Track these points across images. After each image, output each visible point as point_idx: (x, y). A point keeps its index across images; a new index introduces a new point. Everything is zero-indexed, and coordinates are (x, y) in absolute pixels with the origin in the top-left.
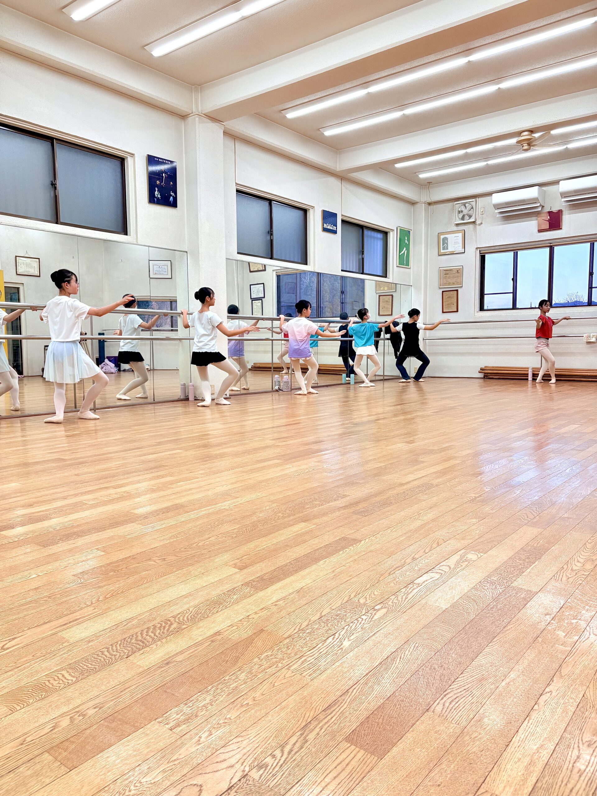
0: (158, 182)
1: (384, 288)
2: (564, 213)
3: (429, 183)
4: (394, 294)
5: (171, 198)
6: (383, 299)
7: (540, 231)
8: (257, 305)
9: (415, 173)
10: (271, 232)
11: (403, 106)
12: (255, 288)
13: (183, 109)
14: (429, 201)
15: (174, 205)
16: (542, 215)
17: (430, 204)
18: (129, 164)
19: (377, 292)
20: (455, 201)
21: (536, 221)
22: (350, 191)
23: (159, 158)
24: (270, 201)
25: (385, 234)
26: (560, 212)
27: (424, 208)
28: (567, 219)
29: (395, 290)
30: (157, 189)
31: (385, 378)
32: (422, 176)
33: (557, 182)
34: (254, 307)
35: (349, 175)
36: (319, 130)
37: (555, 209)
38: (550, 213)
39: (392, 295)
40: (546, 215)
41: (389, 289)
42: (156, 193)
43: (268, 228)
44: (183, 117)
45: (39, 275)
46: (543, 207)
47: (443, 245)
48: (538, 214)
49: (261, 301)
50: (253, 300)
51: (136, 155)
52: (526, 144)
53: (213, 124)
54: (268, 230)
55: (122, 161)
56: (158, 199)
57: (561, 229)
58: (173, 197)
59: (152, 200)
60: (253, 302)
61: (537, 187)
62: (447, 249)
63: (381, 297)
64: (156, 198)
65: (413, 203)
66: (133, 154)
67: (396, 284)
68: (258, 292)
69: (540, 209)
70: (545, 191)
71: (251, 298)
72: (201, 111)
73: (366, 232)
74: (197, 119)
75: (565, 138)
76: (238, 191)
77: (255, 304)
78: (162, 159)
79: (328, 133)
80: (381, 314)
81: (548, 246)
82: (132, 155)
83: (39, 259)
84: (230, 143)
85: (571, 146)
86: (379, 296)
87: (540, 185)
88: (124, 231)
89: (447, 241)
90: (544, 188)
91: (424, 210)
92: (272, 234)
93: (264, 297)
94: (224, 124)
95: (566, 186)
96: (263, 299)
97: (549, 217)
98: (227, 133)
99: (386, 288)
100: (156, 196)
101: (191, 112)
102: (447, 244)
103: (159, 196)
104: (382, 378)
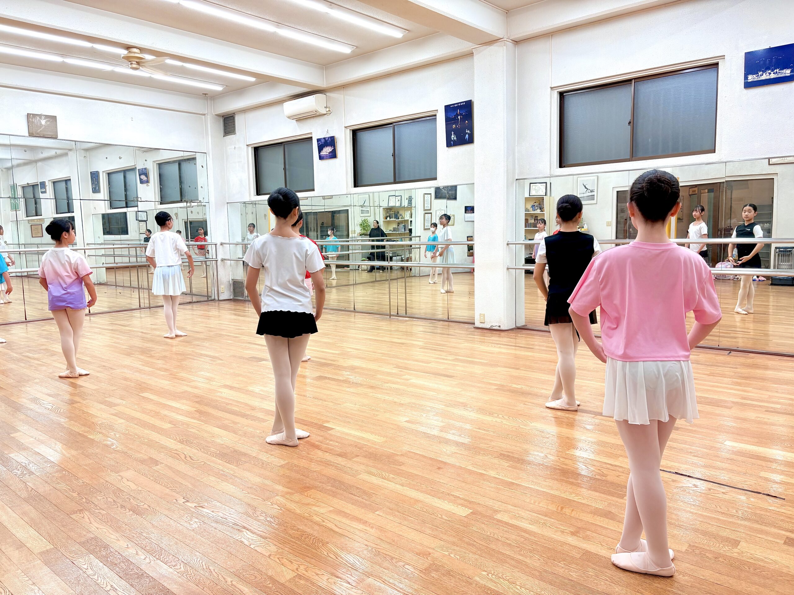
5: (467, 135)
10: (630, 123)
15: (471, 140)
23: (454, 104)
24: (631, 81)
30: (453, 133)
42: (453, 136)
56: (454, 141)
58: (469, 134)
64: (452, 141)
74: (474, 52)
78: (457, 104)
82: (437, 111)
84: (542, 45)
100: (452, 139)
103: (455, 138)
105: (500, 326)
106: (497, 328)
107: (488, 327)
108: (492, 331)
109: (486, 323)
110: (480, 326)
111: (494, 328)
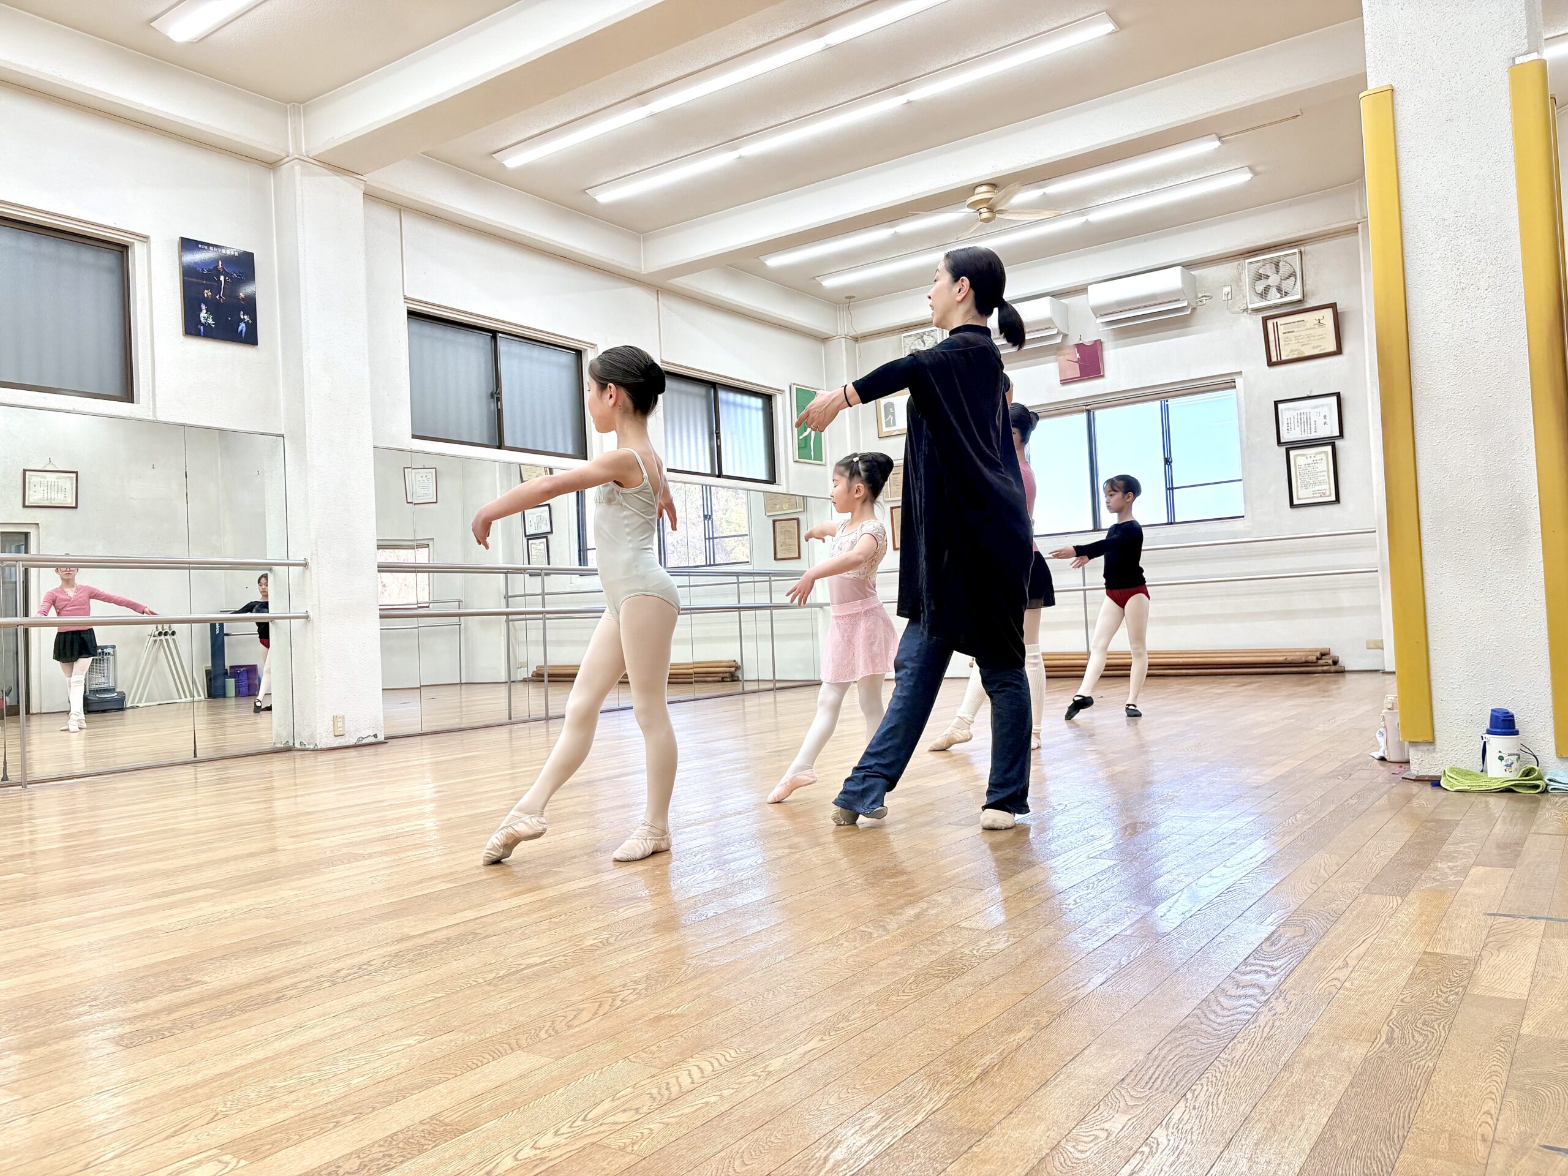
0: (207, 293)
1: (782, 506)
2: (1105, 345)
3: (850, 297)
4: (802, 517)
5: (242, 326)
6: (781, 528)
7: (1065, 382)
8: (539, 547)
9: (814, 278)
10: (496, 395)
11: (733, 142)
12: (534, 514)
13: (264, 148)
14: (853, 334)
15: (250, 338)
16: (1066, 351)
17: (856, 339)
18: (138, 255)
19: (768, 514)
20: (903, 332)
21: (1057, 363)
22: (675, 313)
23: (210, 245)
24: (494, 333)
25: (768, 398)
26: (1098, 344)
27: (844, 348)
28: (1113, 357)
29: (802, 510)
30: (204, 307)
31: (778, 685)
32: (829, 283)
33: (1082, 290)
34: (533, 552)
35: (670, 281)
36: (584, 191)
37: (1087, 340)
38: (1080, 347)
39: (798, 520)
40: (1072, 351)
41: (791, 507)
42: (203, 314)
43: (492, 388)
44: (272, 165)
45: (74, 505)
46: (1065, 336)
47: (886, 416)
48: (1057, 349)
49: (544, 540)
50: (530, 537)
51: (152, 239)
52: (986, 210)
53: (337, 178)
54: (490, 391)
55: (121, 250)
56: (207, 326)
57: (1103, 376)
58: (247, 323)
59: (192, 327)
60: (530, 542)
61: (1048, 298)
62: (894, 425)
63: (777, 523)
64: (202, 324)
65: (824, 339)
66: (147, 238)
67: (803, 497)
68: (539, 522)
69: (1059, 340)
70: (1067, 306)
71: (526, 536)
72: (306, 152)
73: (722, 395)
74: (297, 168)
75: (1079, 201)
76: (412, 314)
77: (533, 546)
78: (217, 246)
79: (605, 197)
80: (778, 557)
81: (1083, 411)
82: (145, 239)
83: (76, 473)
84: (387, 218)
85: (1097, 216)
86: (774, 521)
87: (1056, 295)
88: (128, 394)
89: (893, 409)
90: (1065, 301)
91: (844, 352)
92: (499, 399)
93: (551, 532)
94: (365, 179)
95: (1100, 295)
96: (549, 536)
97: (1078, 355)
98: (371, 196)
99: (785, 506)
100: (203, 321)
101: (284, 156)
102: (893, 414)
103: (210, 321)
104: (771, 686)
105: (375, 736)
106: (372, 740)
107: (352, 741)
108: (359, 748)
109: (347, 735)
110: (335, 745)
111: (364, 741)
